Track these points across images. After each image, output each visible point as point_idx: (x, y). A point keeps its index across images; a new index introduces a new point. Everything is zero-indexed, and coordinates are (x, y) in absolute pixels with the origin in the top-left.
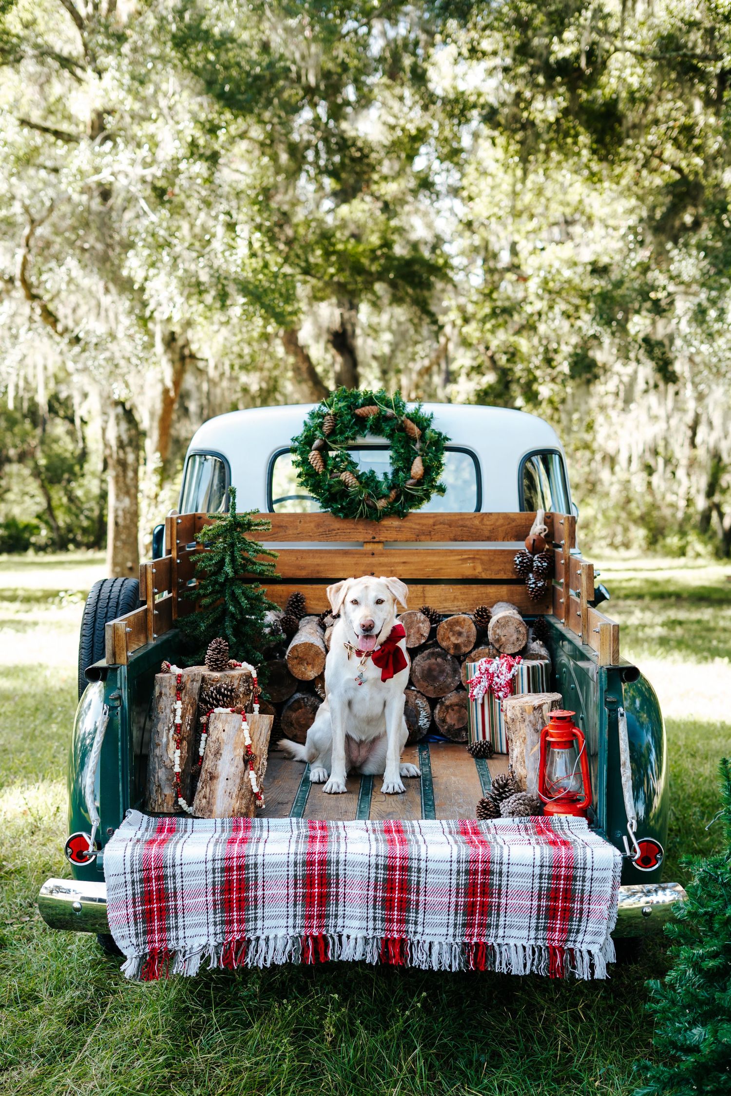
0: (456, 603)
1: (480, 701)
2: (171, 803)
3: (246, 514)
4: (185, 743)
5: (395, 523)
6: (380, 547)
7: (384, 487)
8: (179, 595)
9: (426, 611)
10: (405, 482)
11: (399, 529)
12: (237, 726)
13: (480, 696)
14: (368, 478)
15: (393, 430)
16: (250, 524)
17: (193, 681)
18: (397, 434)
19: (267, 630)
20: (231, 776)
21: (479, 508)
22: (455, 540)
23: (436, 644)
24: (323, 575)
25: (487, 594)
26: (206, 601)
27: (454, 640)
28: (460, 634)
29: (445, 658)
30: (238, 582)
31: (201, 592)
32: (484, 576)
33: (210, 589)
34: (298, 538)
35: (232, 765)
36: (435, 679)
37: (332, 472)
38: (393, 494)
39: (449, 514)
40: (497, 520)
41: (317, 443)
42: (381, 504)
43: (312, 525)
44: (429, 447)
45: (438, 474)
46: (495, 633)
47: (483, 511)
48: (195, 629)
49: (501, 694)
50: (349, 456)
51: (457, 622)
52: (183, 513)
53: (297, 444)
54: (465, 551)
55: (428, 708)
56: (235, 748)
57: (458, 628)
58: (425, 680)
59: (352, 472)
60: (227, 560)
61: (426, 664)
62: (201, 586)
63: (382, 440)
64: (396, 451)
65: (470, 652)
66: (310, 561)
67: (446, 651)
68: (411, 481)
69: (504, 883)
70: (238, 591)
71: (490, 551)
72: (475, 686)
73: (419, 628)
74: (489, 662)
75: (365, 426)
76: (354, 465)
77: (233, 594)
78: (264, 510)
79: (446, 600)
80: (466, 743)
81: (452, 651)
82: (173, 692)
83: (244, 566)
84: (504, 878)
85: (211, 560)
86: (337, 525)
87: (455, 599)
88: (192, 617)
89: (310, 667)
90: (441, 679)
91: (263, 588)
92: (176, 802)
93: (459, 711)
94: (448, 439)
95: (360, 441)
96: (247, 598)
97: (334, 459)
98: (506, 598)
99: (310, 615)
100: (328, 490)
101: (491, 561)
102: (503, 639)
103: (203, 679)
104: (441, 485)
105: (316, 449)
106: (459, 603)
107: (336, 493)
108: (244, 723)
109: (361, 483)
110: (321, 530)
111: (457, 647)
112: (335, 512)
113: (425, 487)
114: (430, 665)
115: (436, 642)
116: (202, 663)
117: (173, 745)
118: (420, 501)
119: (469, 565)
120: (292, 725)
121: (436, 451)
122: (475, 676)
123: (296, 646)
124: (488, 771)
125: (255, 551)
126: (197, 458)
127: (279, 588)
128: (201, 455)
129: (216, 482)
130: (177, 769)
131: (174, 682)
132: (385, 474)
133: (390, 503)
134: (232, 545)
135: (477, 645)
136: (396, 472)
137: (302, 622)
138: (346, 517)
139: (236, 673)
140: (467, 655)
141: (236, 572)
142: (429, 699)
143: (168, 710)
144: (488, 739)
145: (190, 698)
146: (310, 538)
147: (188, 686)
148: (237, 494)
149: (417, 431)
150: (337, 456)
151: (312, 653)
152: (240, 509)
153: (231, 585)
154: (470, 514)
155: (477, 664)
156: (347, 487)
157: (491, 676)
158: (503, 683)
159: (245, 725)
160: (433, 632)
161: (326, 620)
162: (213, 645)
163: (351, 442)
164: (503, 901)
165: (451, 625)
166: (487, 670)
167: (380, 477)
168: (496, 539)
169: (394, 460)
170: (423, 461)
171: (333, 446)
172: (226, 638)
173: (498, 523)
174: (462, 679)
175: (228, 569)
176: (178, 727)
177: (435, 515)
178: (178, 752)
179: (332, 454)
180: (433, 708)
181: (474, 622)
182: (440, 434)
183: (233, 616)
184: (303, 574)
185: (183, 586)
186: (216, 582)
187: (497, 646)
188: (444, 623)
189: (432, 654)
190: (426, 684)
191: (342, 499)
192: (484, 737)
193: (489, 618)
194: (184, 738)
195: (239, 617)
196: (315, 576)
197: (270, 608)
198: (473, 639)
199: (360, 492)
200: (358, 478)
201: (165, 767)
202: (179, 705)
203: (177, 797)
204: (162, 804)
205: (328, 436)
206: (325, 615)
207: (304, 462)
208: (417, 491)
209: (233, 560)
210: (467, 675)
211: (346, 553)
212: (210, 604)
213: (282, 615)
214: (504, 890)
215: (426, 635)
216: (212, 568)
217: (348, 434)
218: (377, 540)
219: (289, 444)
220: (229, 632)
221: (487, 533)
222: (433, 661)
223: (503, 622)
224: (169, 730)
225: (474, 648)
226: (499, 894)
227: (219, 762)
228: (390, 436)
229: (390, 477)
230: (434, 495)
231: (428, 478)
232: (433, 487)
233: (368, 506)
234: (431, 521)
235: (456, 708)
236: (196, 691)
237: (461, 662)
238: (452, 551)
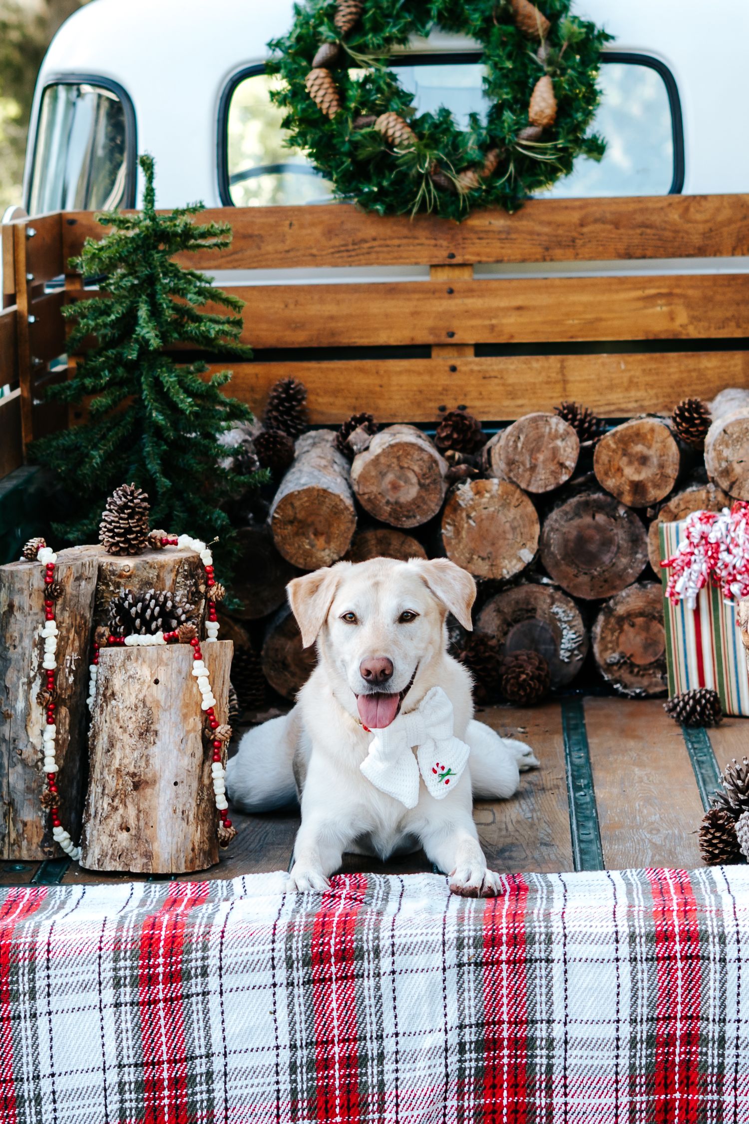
0: (634, 394)
1: (690, 605)
2: (36, 840)
3: (178, 213)
4: (64, 711)
5: (497, 222)
6: (465, 275)
7: (471, 144)
8: (35, 393)
9: (568, 413)
10: (517, 132)
11: (506, 236)
12: (185, 668)
13: (691, 593)
14: (436, 126)
15: (487, 20)
16: (188, 233)
17: (78, 579)
18: (497, 28)
19: (227, 463)
20: (183, 776)
21: (678, 185)
22: (629, 256)
23: (594, 484)
24: (345, 340)
25: (701, 373)
26: (100, 402)
27: (631, 473)
28: (644, 460)
29: (612, 514)
30: (165, 360)
31: (88, 382)
32: (694, 332)
33: (106, 376)
34: (287, 259)
35: (182, 752)
36: (592, 559)
37: (357, 113)
38: (491, 159)
39: (614, 200)
40: (718, 210)
41: (323, 51)
42: (466, 182)
43: (317, 231)
44: (567, 56)
45: (589, 114)
46: (719, 457)
47: (688, 189)
48: (80, 463)
49: (735, 588)
50: (393, 77)
51: (638, 436)
52: (34, 215)
53: (279, 54)
54: (651, 280)
55: (579, 623)
56: (185, 717)
57: (639, 448)
58: (571, 563)
59: (400, 114)
60: (143, 312)
61: (571, 528)
62: (81, 371)
63: (464, 43)
64: (495, 66)
65: (668, 499)
66: (315, 309)
67: (614, 499)
68: (529, 131)
69: (729, 1061)
70: (169, 379)
71: (704, 278)
72: (677, 574)
73: (555, 451)
74: (707, 519)
75: (428, 13)
76: (406, 98)
77: (157, 384)
78: (213, 201)
79: (611, 387)
80: (663, 695)
81: (627, 499)
82: (37, 603)
83: (178, 325)
84: (730, 1052)
85: (107, 312)
86: (370, 230)
87: (632, 384)
88: (67, 440)
89: (321, 541)
90: (606, 558)
91: (221, 373)
92: (48, 837)
93: (646, 628)
94: (607, 37)
95: (417, 44)
96: (189, 393)
97: (362, 85)
98: (741, 380)
99: (317, 427)
100: (350, 154)
101: (708, 300)
102: (738, 469)
103: (102, 575)
104: (594, 139)
105: (322, 65)
106: (641, 394)
107: (368, 161)
108: (198, 664)
109: (421, 136)
110: (336, 242)
111: (638, 488)
112: (367, 202)
113: (560, 143)
114: (580, 529)
115: (593, 479)
116: (92, 539)
117: (38, 714)
118: (551, 174)
119: (660, 309)
120: (285, 666)
121: (585, 63)
122: (677, 549)
123: (291, 496)
124: (711, 754)
125: (200, 292)
126: (62, 91)
127: (250, 370)
128: (69, 85)
129: (102, 139)
130: (51, 767)
131: (38, 582)
132: (473, 117)
133: (484, 180)
134: (151, 280)
135: (681, 485)
136: (495, 114)
137: (302, 444)
138: (390, 211)
139: (167, 558)
140: (659, 506)
141: (163, 336)
142: (580, 604)
143: (27, 643)
144: (709, 685)
145: (73, 616)
146: (313, 259)
147: (69, 589)
148: (157, 169)
149: (539, 20)
150: (367, 79)
151: (325, 509)
152: (164, 202)
153: (152, 368)
154: (658, 199)
155: (683, 524)
156: (391, 145)
157: (713, 550)
158: (739, 564)
159: (200, 668)
160: (586, 458)
161: (352, 437)
162: (117, 498)
163: (397, 48)
164: (729, 1099)
165: (625, 441)
166: (704, 537)
167: (462, 124)
168: (717, 252)
169: (492, 87)
170: (556, 87)
171: (359, 57)
172: (147, 483)
173: (721, 218)
174: (652, 558)
175: (147, 331)
176: (49, 678)
177: (584, 204)
178: (51, 729)
179: (355, 74)
180: (589, 622)
181: (675, 435)
182: (590, 27)
183: (158, 431)
184: (299, 338)
185: (41, 371)
186: (119, 360)
187: (725, 484)
188: (608, 438)
189: (586, 506)
190: (572, 571)
191: (381, 174)
192: (702, 682)
193: (707, 423)
194: (63, 702)
195: (171, 434)
196: (325, 342)
197: (236, 414)
198: (672, 471)
199: (420, 158)
200: (415, 125)
201: (23, 762)
202: (50, 630)
203: (50, 825)
204: (17, 843)
205: (348, 36)
206: (350, 428)
207: (297, 94)
208: (543, 151)
209: (155, 312)
210: (660, 549)
211: (391, 290)
212: (108, 409)
213: (257, 429)
214: (729, 1076)
215: (571, 464)
216: (108, 331)
217: (392, 30)
218: (458, 259)
219: (262, 54)
220: (153, 466)
221: (697, 240)
222: (588, 520)
223: (736, 431)
224: (30, 683)
225: (675, 491)
226: (720, 1084)
227: (154, 750)
228: (482, 34)
229: (484, 122)
230: (581, 162)
231: (566, 123)
232: (579, 142)
233: (438, 186)
234: (575, 217)
235: (640, 621)
236: (86, 600)
237: (647, 522)
238: (622, 281)
